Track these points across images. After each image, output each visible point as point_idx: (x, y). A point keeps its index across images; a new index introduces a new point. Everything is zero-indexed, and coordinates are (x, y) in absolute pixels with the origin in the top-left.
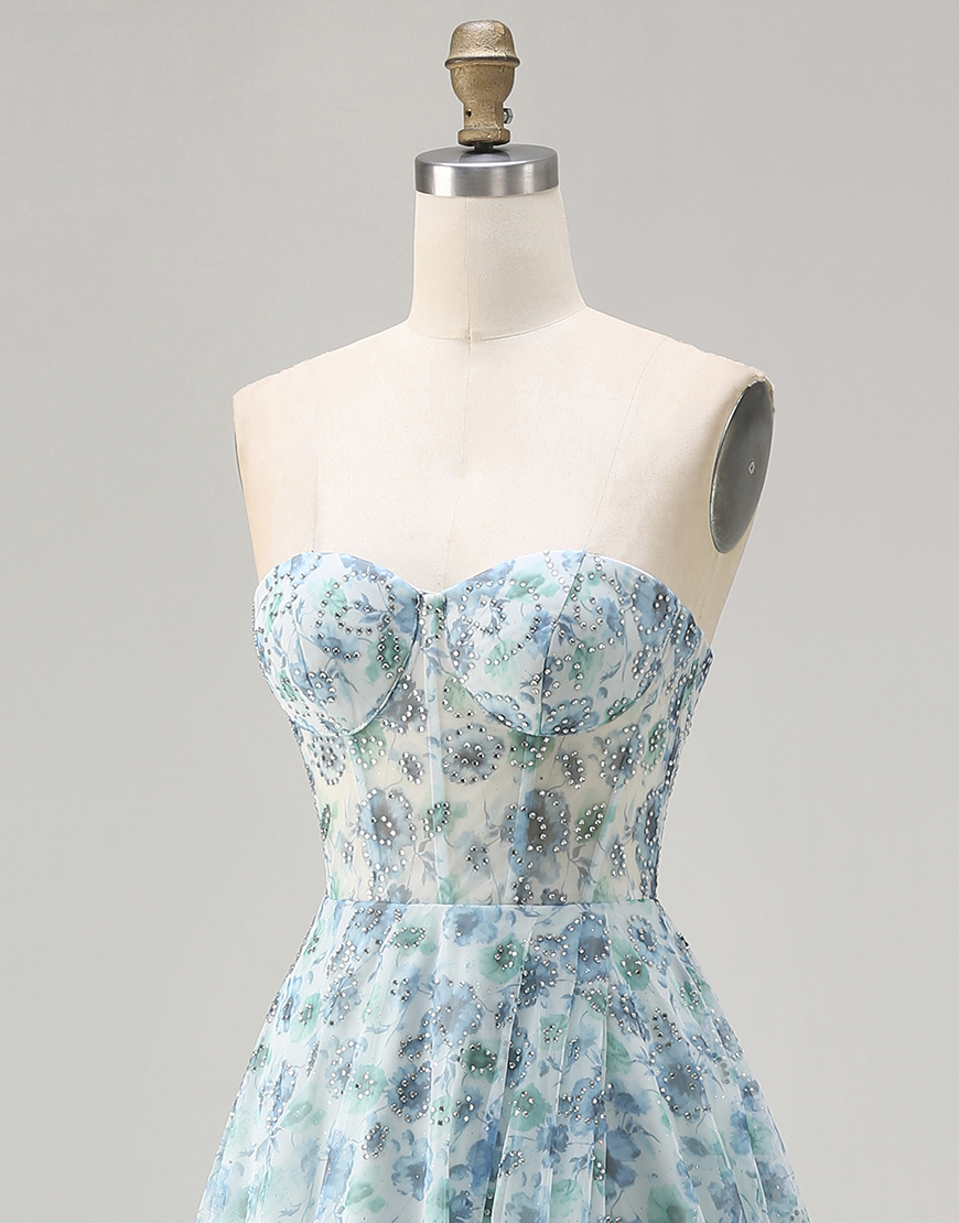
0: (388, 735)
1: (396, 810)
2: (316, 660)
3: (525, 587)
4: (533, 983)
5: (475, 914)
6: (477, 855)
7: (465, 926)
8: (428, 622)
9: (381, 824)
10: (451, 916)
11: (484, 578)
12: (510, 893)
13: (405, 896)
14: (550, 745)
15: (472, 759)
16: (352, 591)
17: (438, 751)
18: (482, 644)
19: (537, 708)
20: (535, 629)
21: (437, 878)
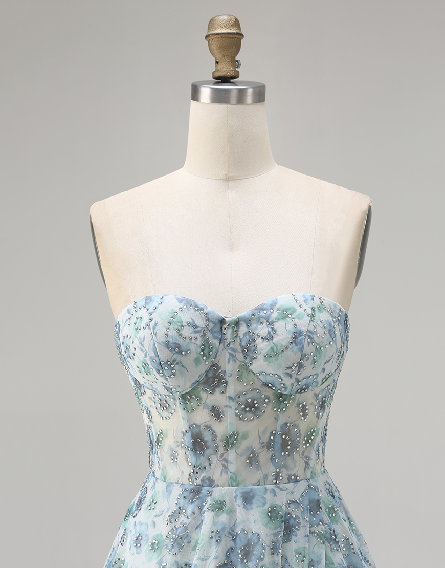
0: (204, 395)
1: (207, 436)
2: (165, 355)
3: (285, 314)
4: (288, 529)
5: (251, 491)
6: (253, 460)
7: (248, 499)
8: (229, 333)
9: (198, 444)
10: (238, 493)
11: (261, 309)
12: (271, 478)
13: (211, 483)
14: (294, 399)
15: (251, 408)
16: (186, 316)
17: (233, 405)
18: (262, 346)
19: (293, 380)
20: (295, 338)
21: (229, 472)
